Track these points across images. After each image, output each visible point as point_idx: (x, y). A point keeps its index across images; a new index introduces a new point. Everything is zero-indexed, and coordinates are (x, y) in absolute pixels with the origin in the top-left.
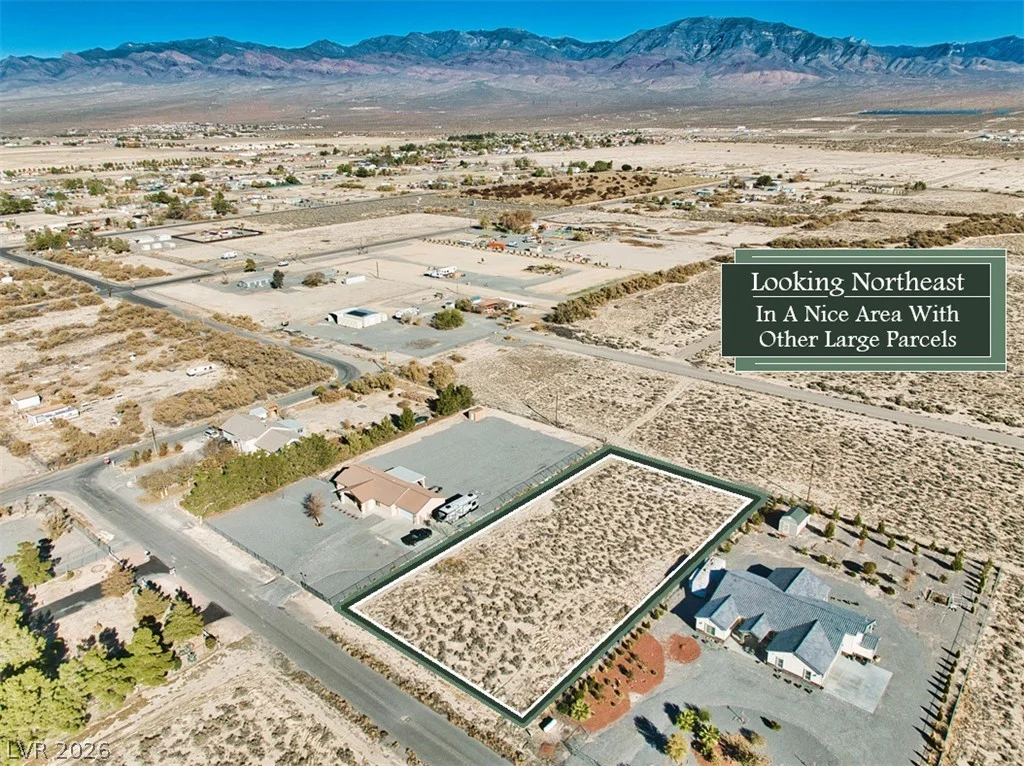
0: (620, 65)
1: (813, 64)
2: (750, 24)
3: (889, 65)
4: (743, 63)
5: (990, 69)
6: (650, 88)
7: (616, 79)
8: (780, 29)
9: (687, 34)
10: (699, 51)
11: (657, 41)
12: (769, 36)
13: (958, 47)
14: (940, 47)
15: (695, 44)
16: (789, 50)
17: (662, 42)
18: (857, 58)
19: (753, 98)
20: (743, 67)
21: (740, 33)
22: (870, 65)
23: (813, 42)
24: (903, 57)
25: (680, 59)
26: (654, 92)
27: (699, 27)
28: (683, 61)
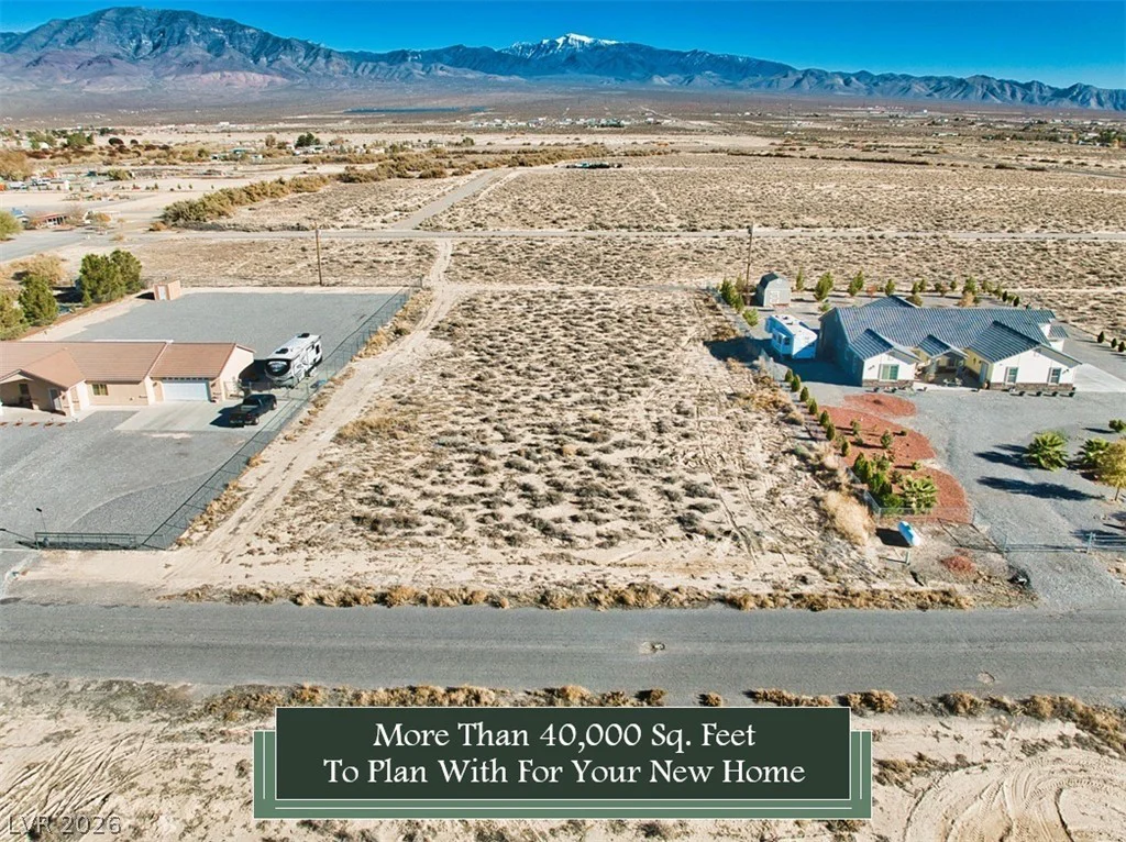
0: (37, 62)
1: (276, 65)
2: (194, 19)
3: (356, 69)
4: (197, 63)
5: (449, 75)
6: (88, 89)
7: (36, 78)
8: (230, 27)
9: (119, 27)
10: (138, 47)
11: (81, 34)
12: (220, 34)
13: (415, 54)
14: (399, 53)
15: (131, 39)
16: (245, 50)
17: (88, 35)
18: (321, 61)
19: (220, 100)
20: (198, 67)
21: (185, 28)
22: (336, 68)
23: (270, 42)
24: (368, 61)
25: (116, 56)
26: (93, 94)
27: (132, 19)
28: (121, 58)
